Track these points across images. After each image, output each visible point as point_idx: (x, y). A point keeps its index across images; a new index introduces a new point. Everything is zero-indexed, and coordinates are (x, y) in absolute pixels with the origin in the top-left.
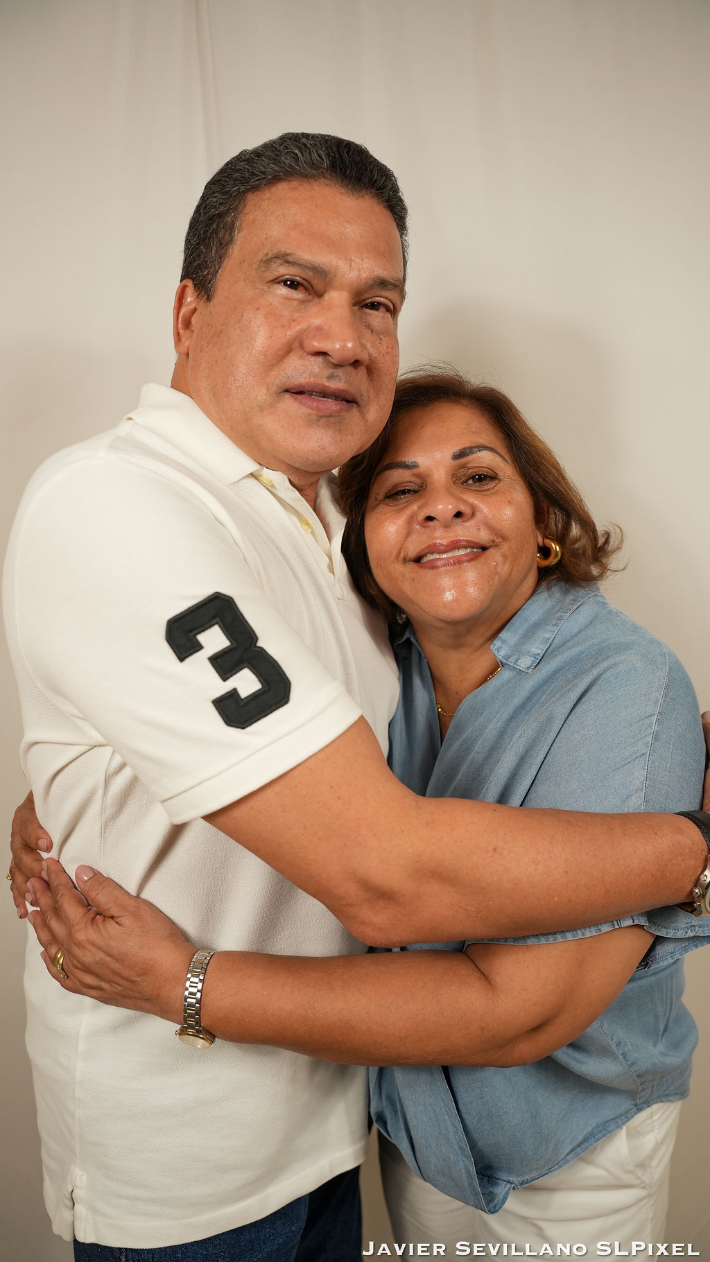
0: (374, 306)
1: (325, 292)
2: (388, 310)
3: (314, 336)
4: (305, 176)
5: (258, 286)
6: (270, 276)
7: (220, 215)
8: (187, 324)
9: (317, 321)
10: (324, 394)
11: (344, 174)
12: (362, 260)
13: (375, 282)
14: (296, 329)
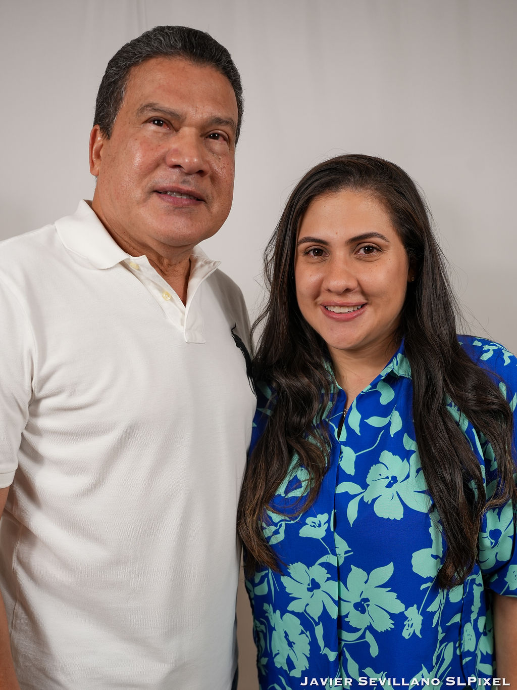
0: (215, 137)
1: (180, 128)
2: (225, 139)
3: (172, 155)
4: (166, 54)
5: (137, 126)
6: (144, 119)
7: (115, 82)
8: (98, 156)
9: (174, 146)
10: (180, 192)
11: (192, 52)
12: (204, 107)
13: (213, 120)
14: (162, 151)
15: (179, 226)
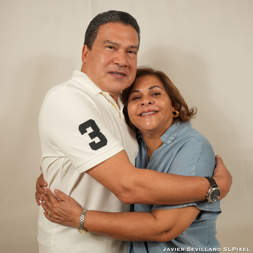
0: (131, 52)
1: (118, 49)
2: (134, 53)
5: (102, 48)
6: (105, 45)
9: (116, 56)
10: (118, 73)
12: (127, 42)
13: (130, 46)
14: (111, 58)
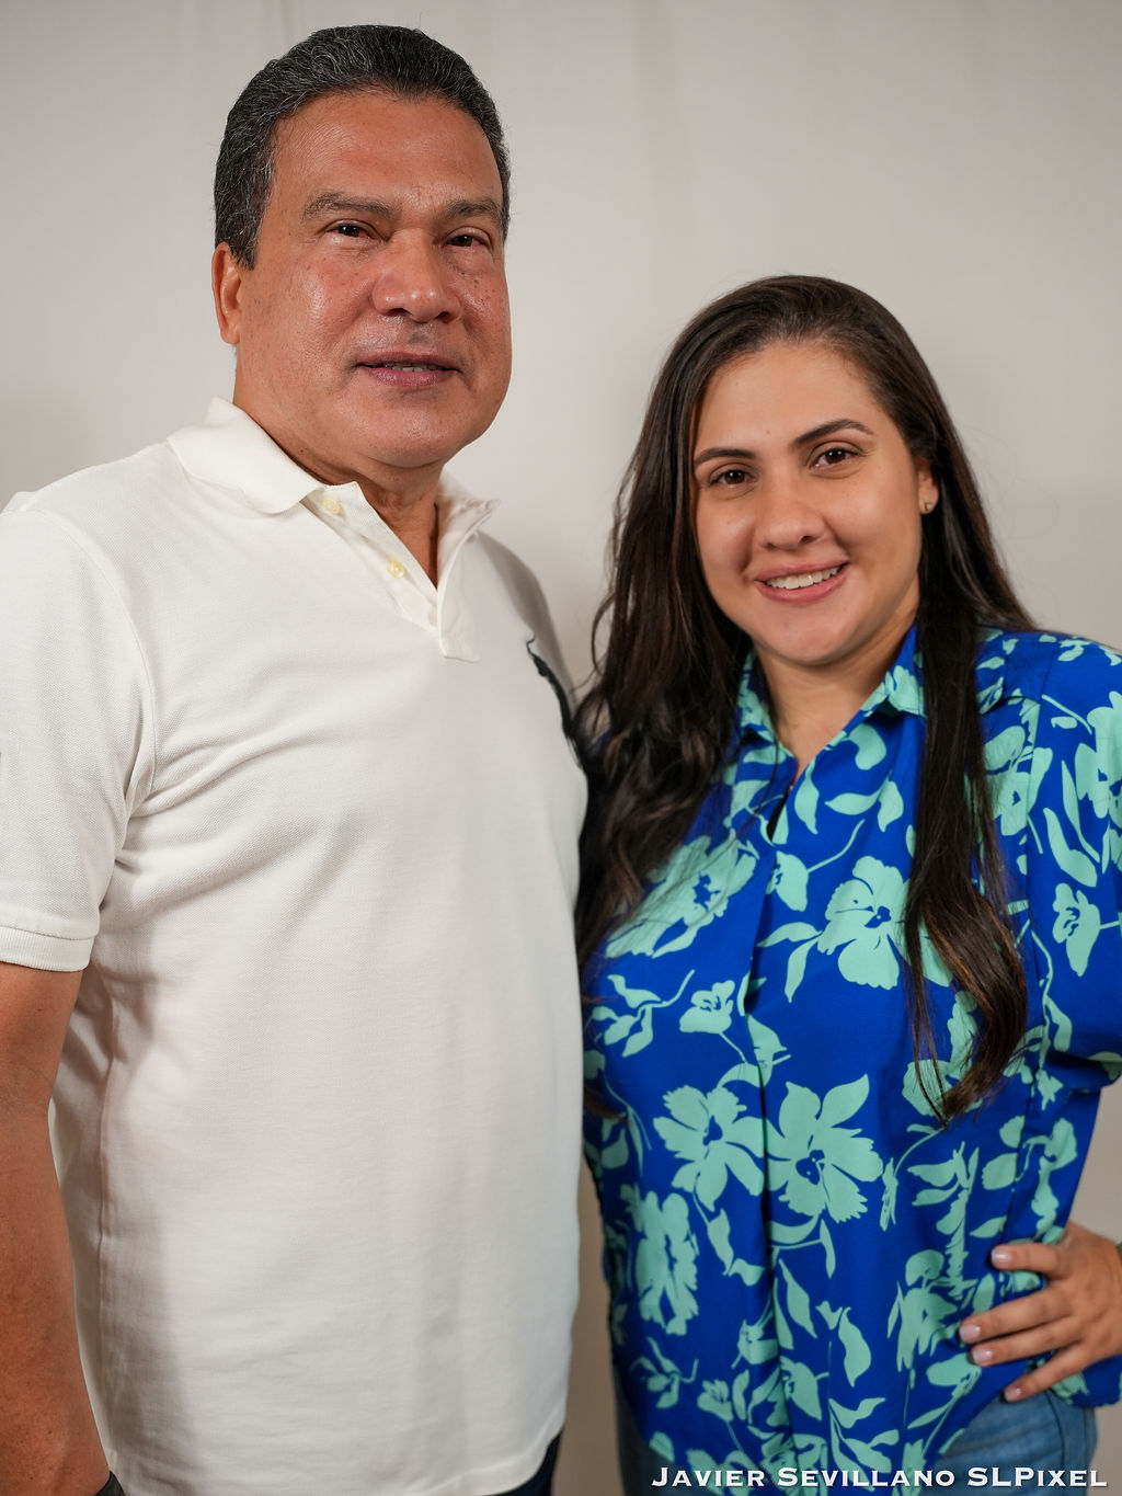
0: (463, 241)
1: (392, 233)
2: (482, 242)
3: (383, 290)
4: (344, 87)
5: (306, 239)
6: (319, 224)
7: (249, 155)
8: (233, 303)
9: (386, 271)
10: (408, 363)
11: (394, 74)
12: (432, 184)
13: (454, 208)
14: (362, 285)
15: (413, 425)
